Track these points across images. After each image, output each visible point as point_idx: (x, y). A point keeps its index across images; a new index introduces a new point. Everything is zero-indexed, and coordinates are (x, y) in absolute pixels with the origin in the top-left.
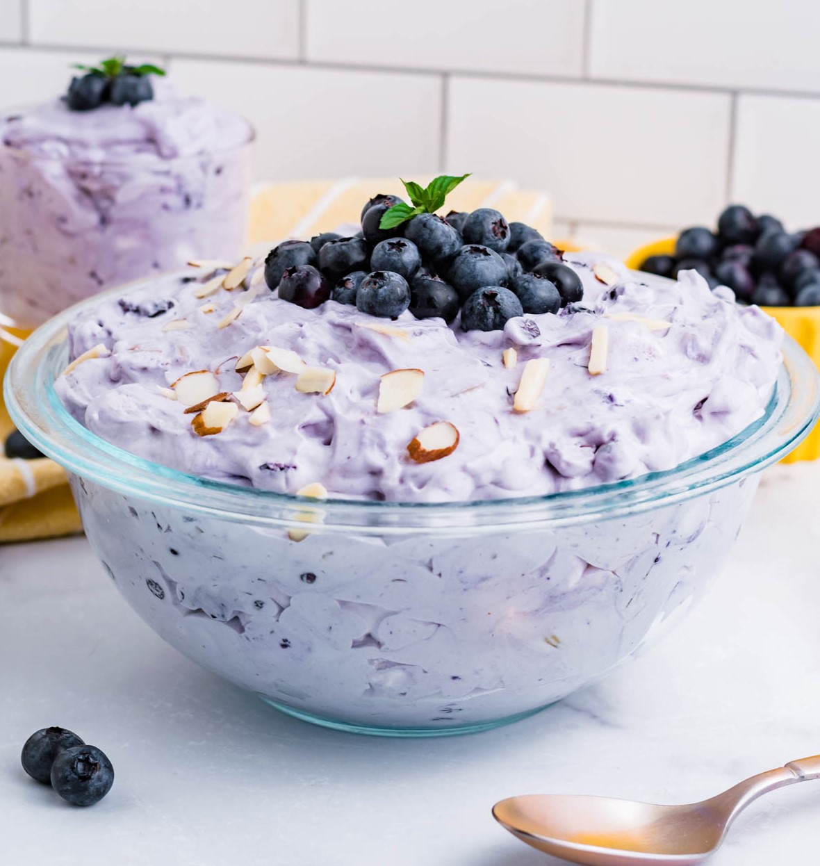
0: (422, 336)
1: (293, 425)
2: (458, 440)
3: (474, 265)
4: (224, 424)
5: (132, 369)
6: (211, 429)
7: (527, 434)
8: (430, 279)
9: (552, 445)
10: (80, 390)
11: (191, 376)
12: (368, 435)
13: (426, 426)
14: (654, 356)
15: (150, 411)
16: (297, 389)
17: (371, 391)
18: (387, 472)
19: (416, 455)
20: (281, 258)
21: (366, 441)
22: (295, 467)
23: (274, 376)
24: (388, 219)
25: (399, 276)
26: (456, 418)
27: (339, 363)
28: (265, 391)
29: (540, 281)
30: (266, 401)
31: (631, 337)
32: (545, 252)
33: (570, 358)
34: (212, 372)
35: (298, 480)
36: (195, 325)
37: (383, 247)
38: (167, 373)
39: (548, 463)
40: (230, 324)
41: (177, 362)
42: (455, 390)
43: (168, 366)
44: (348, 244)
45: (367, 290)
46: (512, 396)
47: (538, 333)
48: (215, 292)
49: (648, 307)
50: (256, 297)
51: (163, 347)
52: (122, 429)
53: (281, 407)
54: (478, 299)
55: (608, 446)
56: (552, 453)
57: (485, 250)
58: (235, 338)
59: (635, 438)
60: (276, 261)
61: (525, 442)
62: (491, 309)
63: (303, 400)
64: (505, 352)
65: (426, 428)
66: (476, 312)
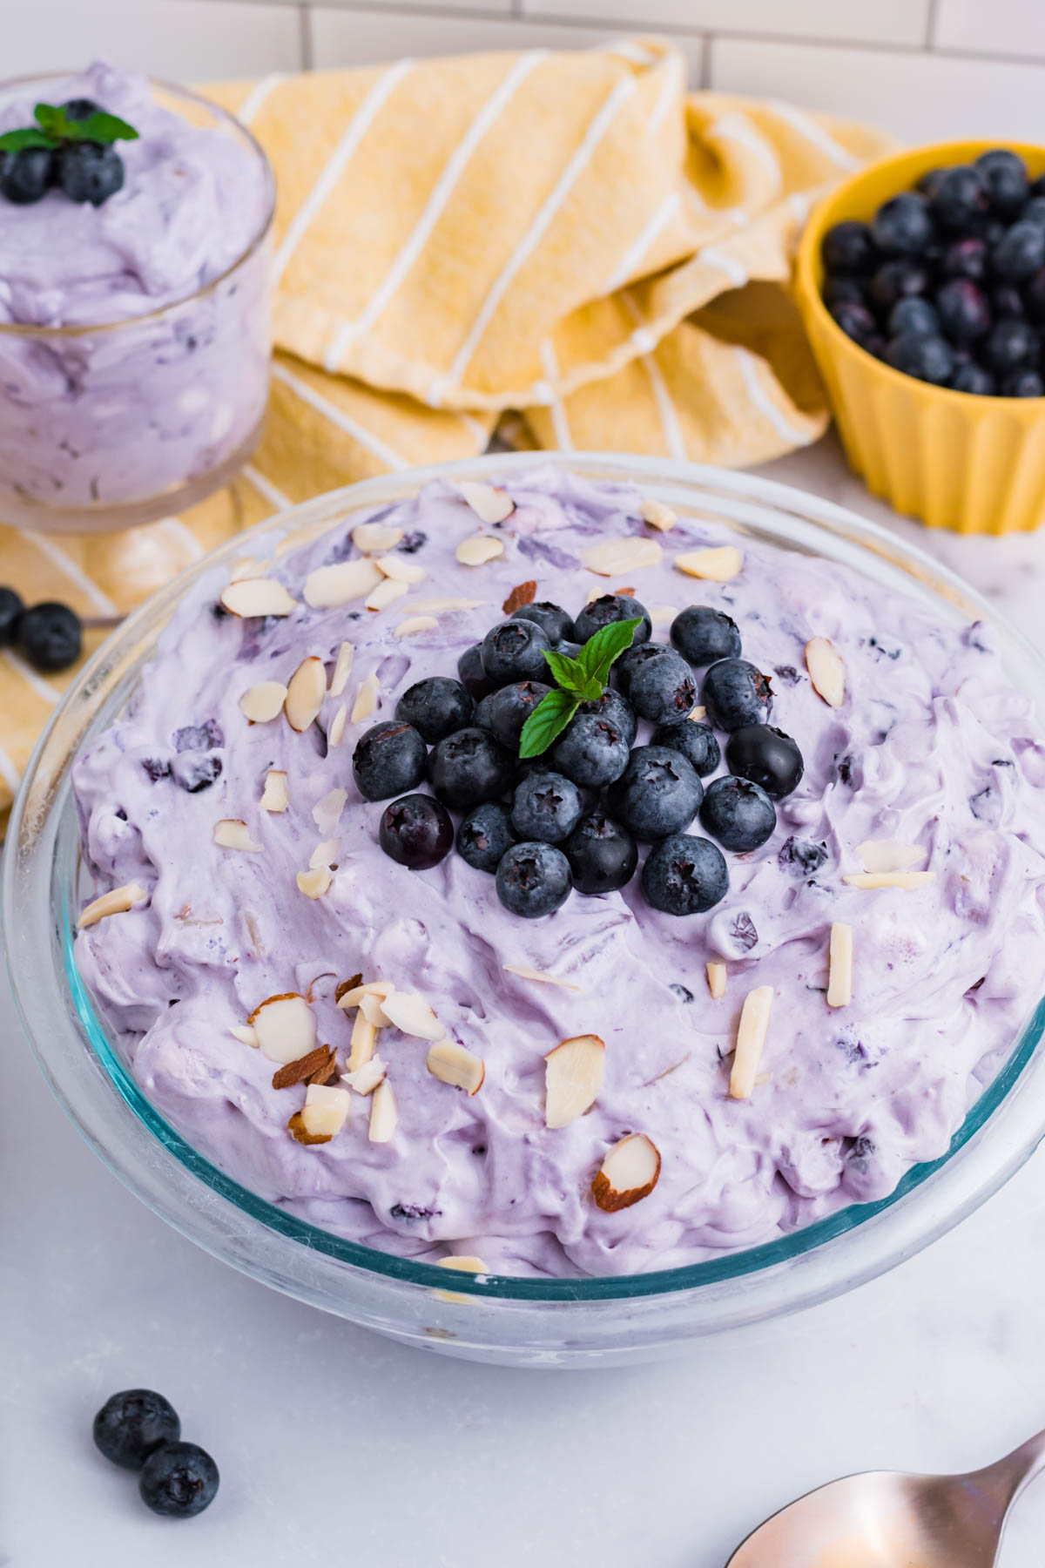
0: (595, 958)
1: (431, 1135)
2: (659, 1167)
3: (657, 804)
4: (335, 1129)
5: (185, 962)
6: (316, 1136)
7: (750, 1132)
8: (597, 836)
9: (785, 1152)
10: (116, 982)
11: (274, 1004)
12: (536, 1165)
13: (615, 1140)
14: (914, 954)
15: (225, 1079)
16: (430, 1071)
17: (535, 1071)
18: (566, 1218)
19: (604, 1202)
20: (377, 770)
21: (535, 1176)
22: (440, 1213)
23: (394, 1031)
24: (530, 733)
25: (556, 861)
26: (653, 1126)
27: (483, 1016)
28: (383, 1059)
29: (748, 803)
30: (388, 1077)
31: (883, 929)
32: (747, 697)
33: (800, 976)
34: (302, 997)
35: (445, 1228)
36: (261, 847)
37: (529, 803)
38: (238, 979)
39: (779, 1175)
40: (317, 900)
41: (249, 958)
42: (650, 1076)
43: (238, 965)
44: (473, 759)
45: (512, 888)
46: (726, 1060)
47: (754, 938)
48: (274, 722)
49: (898, 822)
50: (345, 807)
51: (223, 906)
52: (189, 1105)
53: (410, 1098)
54: (667, 871)
55: (862, 1162)
56: (786, 1169)
57: (669, 764)
58: (328, 930)
59: (896, 1124)
60: (371, 772)
61: (747, 1148)
62: (686, 889)
63: (440, 1091)
64: (710, 966)
65: (615, 1145)
66: (665, 891)
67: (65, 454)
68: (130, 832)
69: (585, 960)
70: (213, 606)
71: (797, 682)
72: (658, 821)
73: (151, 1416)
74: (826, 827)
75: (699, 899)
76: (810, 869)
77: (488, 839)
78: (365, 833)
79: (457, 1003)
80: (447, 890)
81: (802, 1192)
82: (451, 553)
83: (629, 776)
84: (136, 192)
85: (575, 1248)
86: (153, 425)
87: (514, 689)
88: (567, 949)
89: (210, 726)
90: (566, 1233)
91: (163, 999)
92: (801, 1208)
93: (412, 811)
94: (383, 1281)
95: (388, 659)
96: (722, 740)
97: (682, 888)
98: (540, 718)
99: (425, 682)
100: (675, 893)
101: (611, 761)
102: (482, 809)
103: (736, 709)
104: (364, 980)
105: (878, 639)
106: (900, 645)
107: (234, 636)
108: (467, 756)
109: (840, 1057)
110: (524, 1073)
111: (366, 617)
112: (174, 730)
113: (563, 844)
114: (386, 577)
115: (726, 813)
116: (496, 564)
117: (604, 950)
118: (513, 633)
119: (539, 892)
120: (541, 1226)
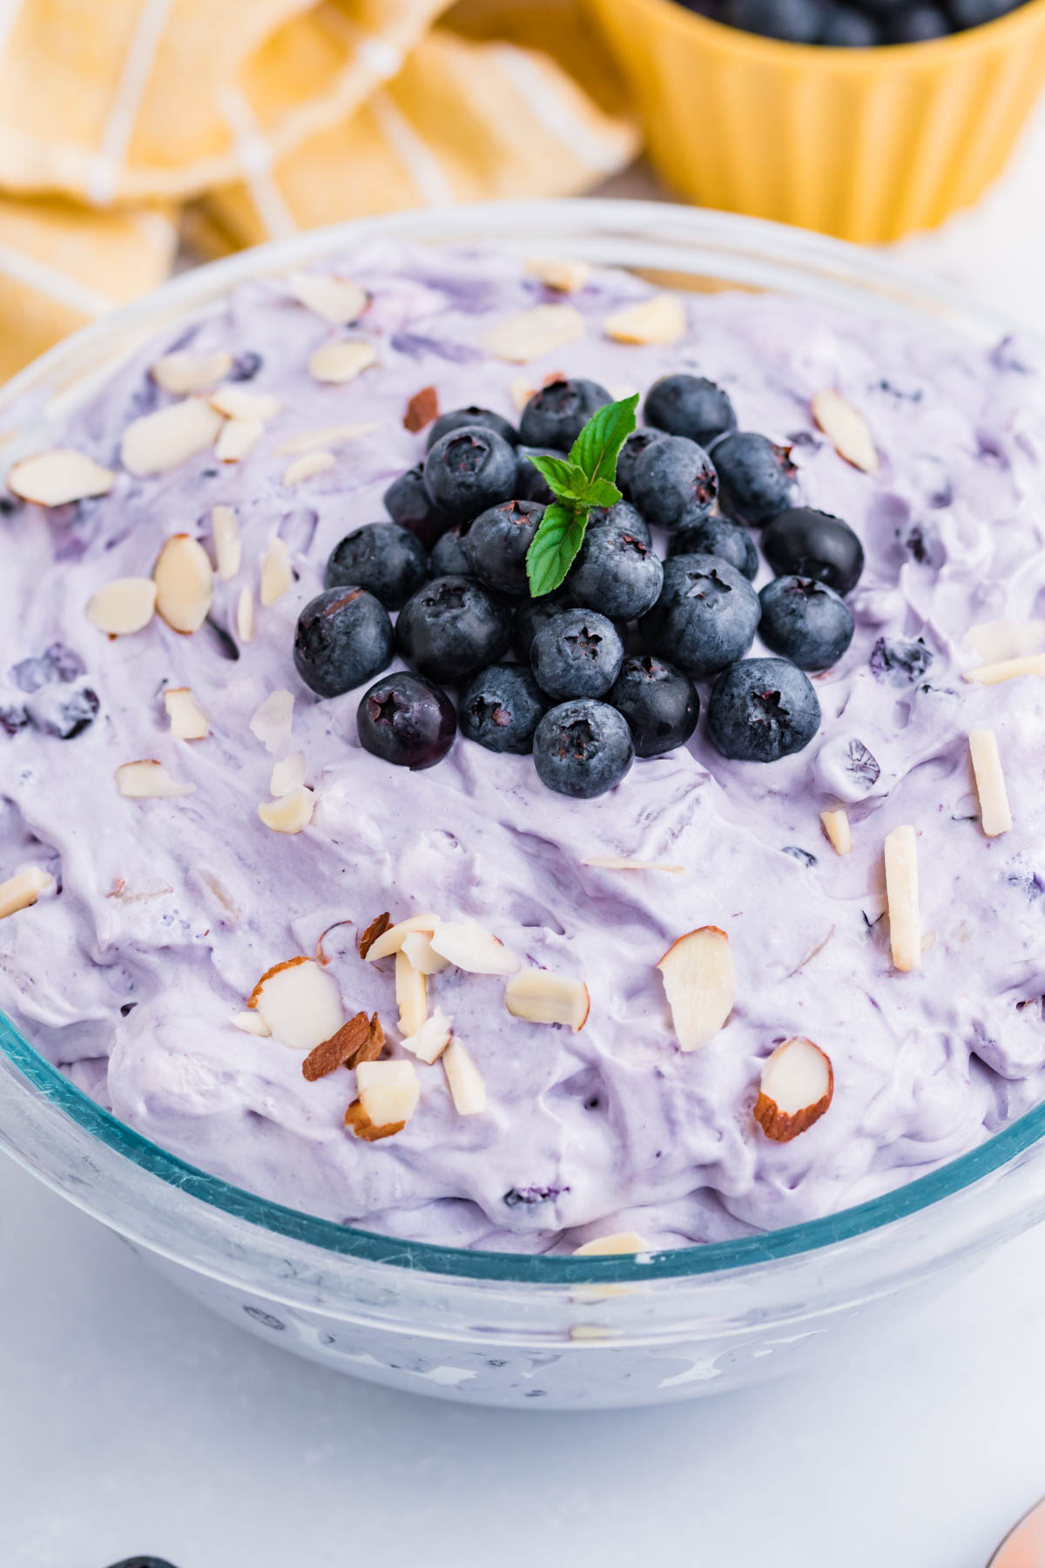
0: (685, 830)
1: (533, 1093)
2: (831, 1074)
3: (713, 625)
4: (407, 1113)
5: (138, 950)
6: (385, 1126)
7: (928, 1010)
8: (647, 679)
9: (978, 1027)
10: (45, 997)
11: (277, 977)
12: (680, 1102)
13: (767, 1053)
15: (241, 1083)
16: (512, 1013)
17: (648, 985)
18: (729, 1163)
19: (774, 1131)
20: (337, 652)
21: (680, 1115)
22: (568, 1189)
23: (450, 972)
24: (536, 564)
25: (612, 717)
26: (812, 1026)
27: (562, 932)
28: (447, 1013)
29: (819, 605)
30: (456, 1034)
31: (1030, 728)
32: (771, 475)
33: (941, 806)
34: (312, 960)
35: (574, 1209)
36: (192, 788)
37: (560, 651)
38: (215, 956)
39: (974, 1057)
41: (223, 926)
42: (793, 962)
43: (212, 940)
44: (464, 613)
45: (565, 761)
46: (879, 928)
47: (876, 769)
48: (147, 629)
49: (1005, 596)
50: (294, 712)
51: (164, 869)
52: (198, 1125)
53: (493, 1054)
54: (744, 707)
56: (985, 1047)
57: (714, 573)
58: (324, 868)
60: (329, 657)
61: (931, 1032)
62: (774, 725)
63: (532, 1036)
64: (826, 816)
65: (770, 1058)
66: (748, 733)
69: (674, 836)
71: (817, 448)
72: (718, 647)
74: (915, 621)
75: (792, 736)
76: (916, 673)
77: (509, 710)
78: (334, 738)
79: (519, 924)
80: (468, 785)
81: (1011, 1072)
82: (303, 372)
83: (669, 600)
85: (747, 1200)
87: (497, 512)
88: (649, 826)
89: (55, 653)
90: (732, 1180)
91: (111, 1007)
92: (1010, 1093)
93: (404, 694)
95: (287, 516)
96: (755, 537)
97: (769, 724)
98: (544, 542)
99: (359, 534)
100: (763, 728)
101: (649, 580)
102: (489, 675)
103: (757, 496)
104: (392, 920)
105: (889, 381)
106: (918, 383)
107: (36, 534)
108: (455, 612)
109: (1018, 896)
110: (632, 993)
111: (227, 473)
112: (8, 667)
113: (611, 696)
114: (228, 417)
115: (795, 622)
116: (371, 374)
117: (693, 820)
119: (600, 760)
120: (695, 1181)
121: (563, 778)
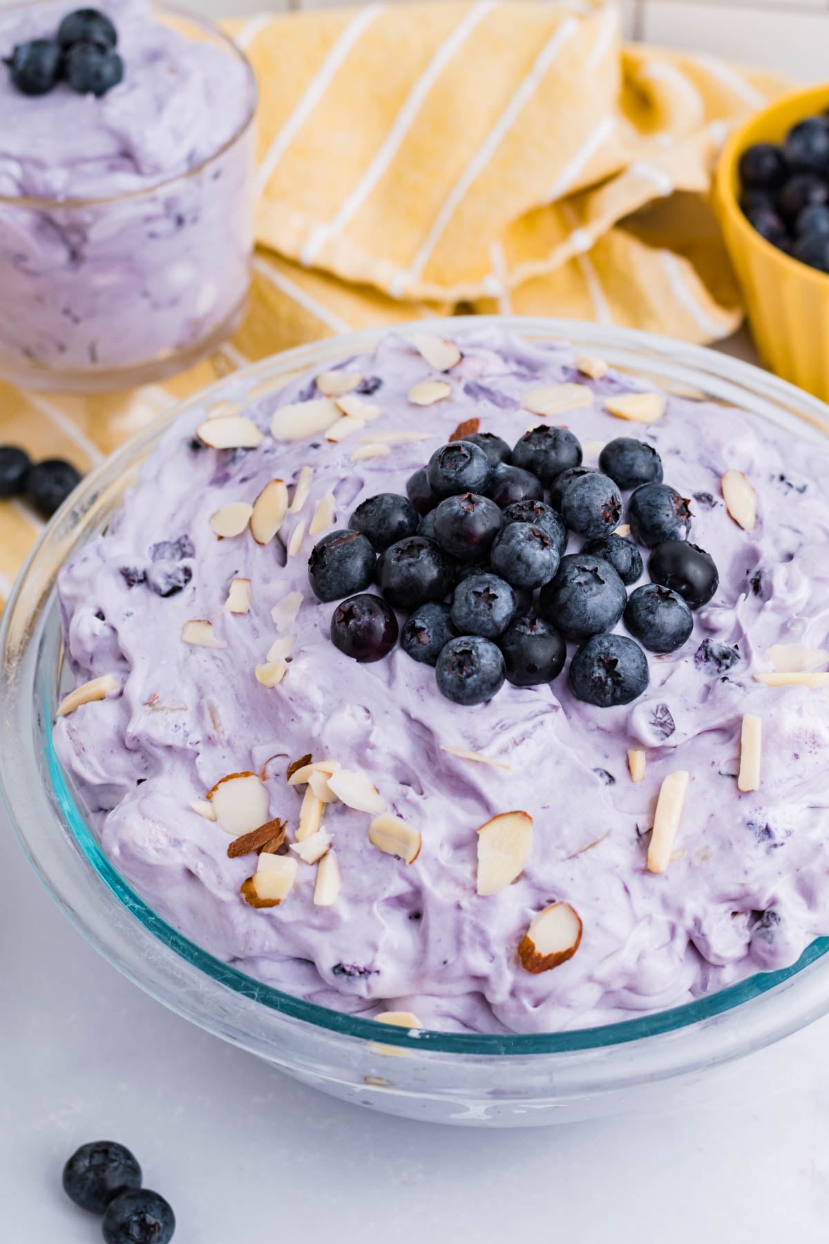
0: (525, 742)
1: (371, 900)
2: (580, 933)
3: (585, 605)
4: (283, 895)
5: (152, 744)
6: (266, 900)
7: (665, 903)
8: (529, 632)
9: (697, 923)
11: (231, 782)
12: (467, 929)
13: (540, 908)
15: (184, 848)
16: (371, 842)
17: (467, 844)
18: (493, 979)
19: (529, 964)
20: (330, 572)
21: (466, 938)
22: (378, 972)
23: (339, 805)
25: (491, 652)
26: (576, 897)
27: (422, 793)
28: (329, 831)
29: (667, 607)
30: (334, 847)
31: (791, 722)
32: (668, 515)
33: (713, 763)
34: (257, 776)
35: (382, 986)
36: (224, 644)
37: (467, 599)
38: (199, 760)
39: (691, 944)
40: (273, 688)
41: (209, 740)
42: (573, 847)
43: (200, 747)
44: (417, 562)
45: (450, 677)
46: (644, 837)
47: (672, 727)
48: (240, 537)
49: (804, 629)
50: (300, 608)
51: (188, 695)
52: (151, 871)
53: (353, 866)
54: (592, 665)
55: (768, 932)
56: (698, 938)
57: (596, 570)
58: (281, 715)
59: (801, 900)
60: (325, 574)
61: (663, 918)
62: (609, 681)
63: (380, 860)
64: (631, 752)
65: (540, 913)
66: (591, 684)
67: (68, 320)
68: (108, 632)
69: (516, 744)
70: (190, 441)
71: (714, 506)
72: (585, 621)
73: (115, 1164)
74: (739, 632)
75: (622, 693)
76: (723, 668)
77: (430, 634)
78: (318, 630)
79: (398, 782)
80: (391, 680)
81: (712, 959)
82: (405, 395)
83: (560, 579)
84: (133, 87)
85: (502, 1007)
86: (146, 294)
87: (456, 499)
88: (500, 733)
89: (183, 541)
90: (494, 992)
91: (132, 779)
92: (712, 975)
93: (361, 608)
94: (323, 1034)
95: (344, 480)
96: (645, 556)
97: (606, 681)
99: (376, 497)
100: (600, 684)
101: (543, 564)
102: (425, 608)
103: (658, 526)
104: (313, 760)
105: (787, 475)
106: (806, 481)
107: (208, 465)
108: (411, 560)
109: (750, 837)
110: (458, 846)
111: (325, 446)
112: (151, 544)
113: (498, 638)
114: (345, 414)
115: (648, 615)
116: (444, 404)
117: (533, 736)
118: (456, 453)
120: (471, 986)
121: (447, 687)
